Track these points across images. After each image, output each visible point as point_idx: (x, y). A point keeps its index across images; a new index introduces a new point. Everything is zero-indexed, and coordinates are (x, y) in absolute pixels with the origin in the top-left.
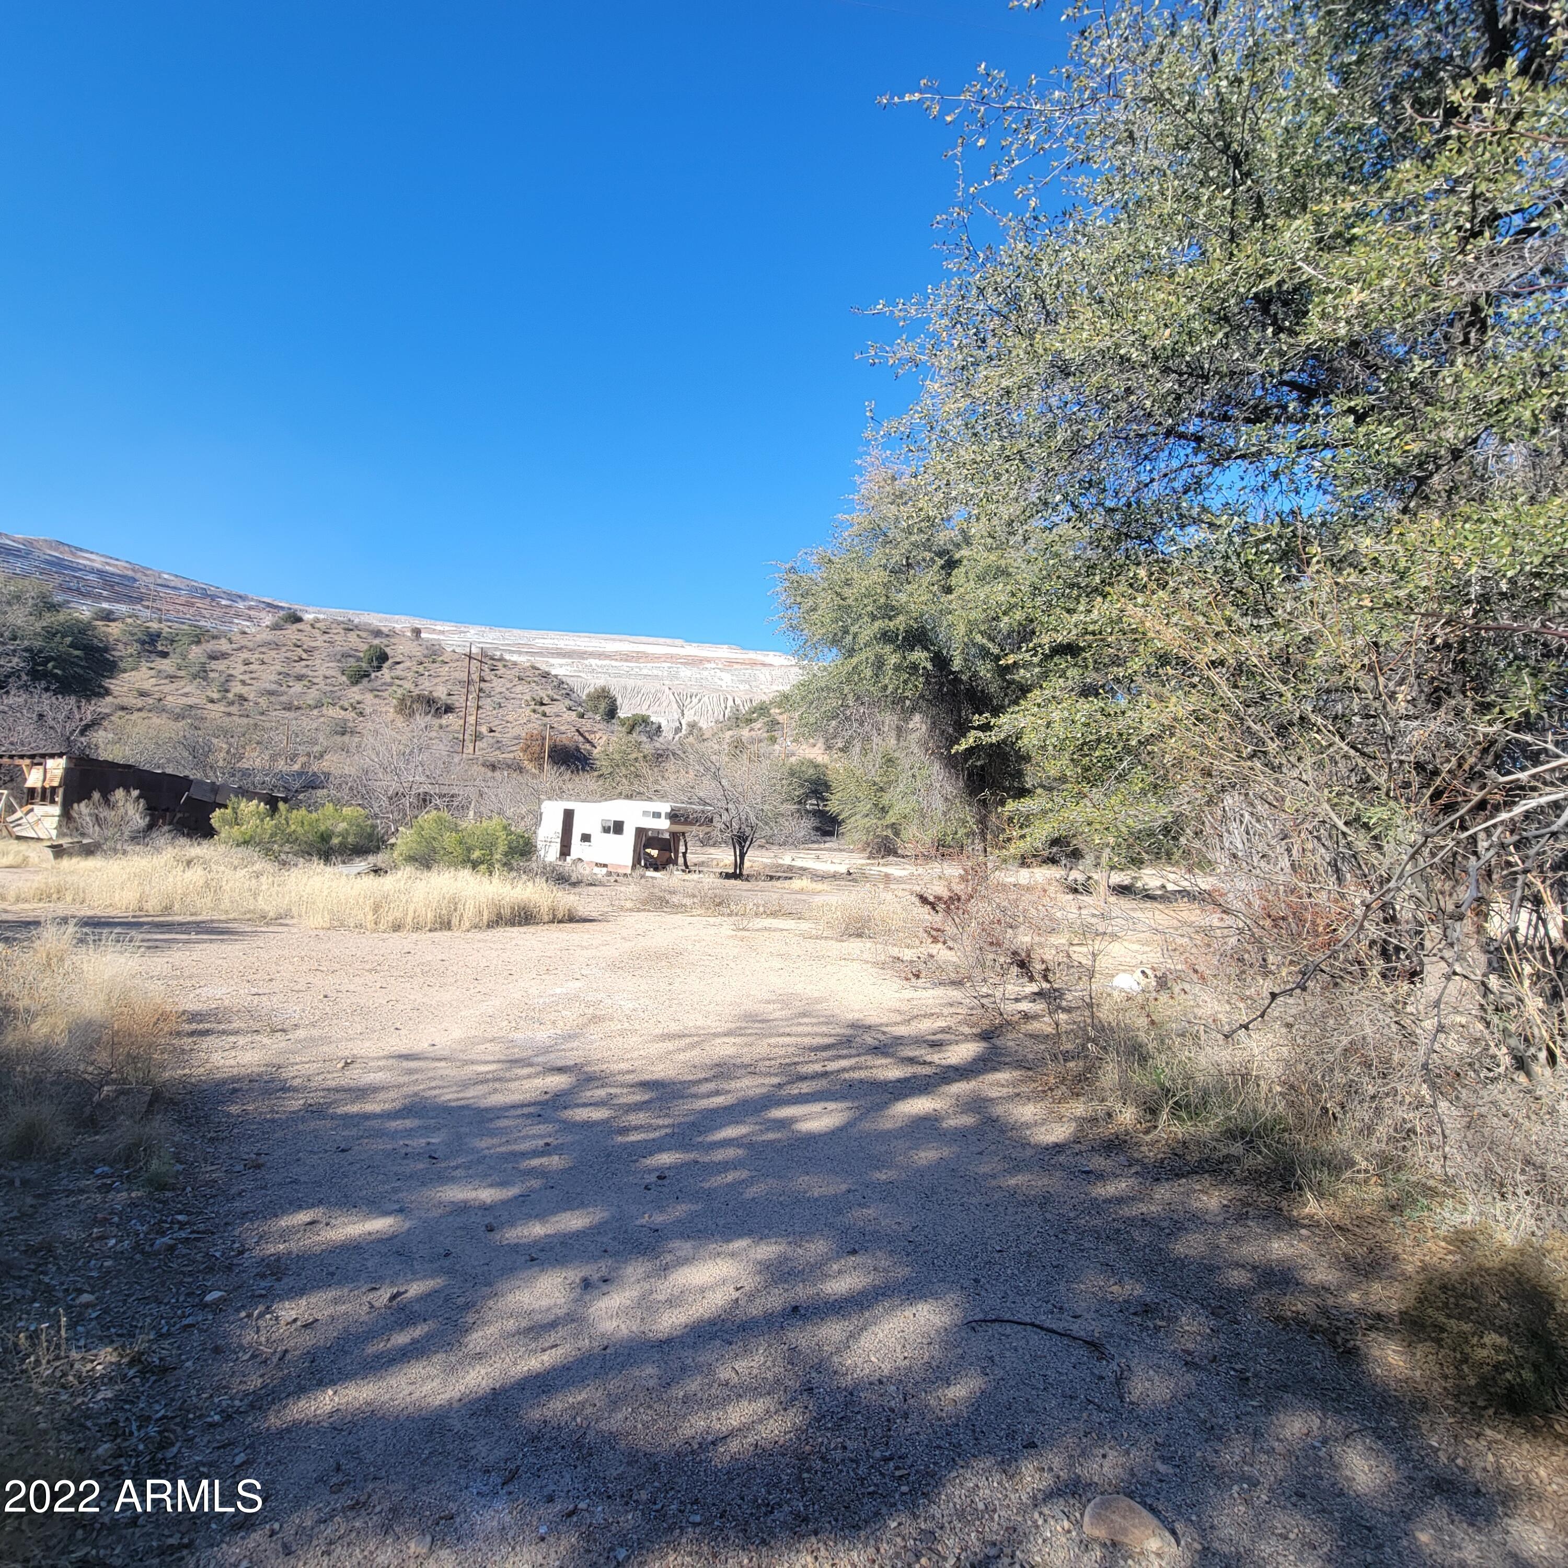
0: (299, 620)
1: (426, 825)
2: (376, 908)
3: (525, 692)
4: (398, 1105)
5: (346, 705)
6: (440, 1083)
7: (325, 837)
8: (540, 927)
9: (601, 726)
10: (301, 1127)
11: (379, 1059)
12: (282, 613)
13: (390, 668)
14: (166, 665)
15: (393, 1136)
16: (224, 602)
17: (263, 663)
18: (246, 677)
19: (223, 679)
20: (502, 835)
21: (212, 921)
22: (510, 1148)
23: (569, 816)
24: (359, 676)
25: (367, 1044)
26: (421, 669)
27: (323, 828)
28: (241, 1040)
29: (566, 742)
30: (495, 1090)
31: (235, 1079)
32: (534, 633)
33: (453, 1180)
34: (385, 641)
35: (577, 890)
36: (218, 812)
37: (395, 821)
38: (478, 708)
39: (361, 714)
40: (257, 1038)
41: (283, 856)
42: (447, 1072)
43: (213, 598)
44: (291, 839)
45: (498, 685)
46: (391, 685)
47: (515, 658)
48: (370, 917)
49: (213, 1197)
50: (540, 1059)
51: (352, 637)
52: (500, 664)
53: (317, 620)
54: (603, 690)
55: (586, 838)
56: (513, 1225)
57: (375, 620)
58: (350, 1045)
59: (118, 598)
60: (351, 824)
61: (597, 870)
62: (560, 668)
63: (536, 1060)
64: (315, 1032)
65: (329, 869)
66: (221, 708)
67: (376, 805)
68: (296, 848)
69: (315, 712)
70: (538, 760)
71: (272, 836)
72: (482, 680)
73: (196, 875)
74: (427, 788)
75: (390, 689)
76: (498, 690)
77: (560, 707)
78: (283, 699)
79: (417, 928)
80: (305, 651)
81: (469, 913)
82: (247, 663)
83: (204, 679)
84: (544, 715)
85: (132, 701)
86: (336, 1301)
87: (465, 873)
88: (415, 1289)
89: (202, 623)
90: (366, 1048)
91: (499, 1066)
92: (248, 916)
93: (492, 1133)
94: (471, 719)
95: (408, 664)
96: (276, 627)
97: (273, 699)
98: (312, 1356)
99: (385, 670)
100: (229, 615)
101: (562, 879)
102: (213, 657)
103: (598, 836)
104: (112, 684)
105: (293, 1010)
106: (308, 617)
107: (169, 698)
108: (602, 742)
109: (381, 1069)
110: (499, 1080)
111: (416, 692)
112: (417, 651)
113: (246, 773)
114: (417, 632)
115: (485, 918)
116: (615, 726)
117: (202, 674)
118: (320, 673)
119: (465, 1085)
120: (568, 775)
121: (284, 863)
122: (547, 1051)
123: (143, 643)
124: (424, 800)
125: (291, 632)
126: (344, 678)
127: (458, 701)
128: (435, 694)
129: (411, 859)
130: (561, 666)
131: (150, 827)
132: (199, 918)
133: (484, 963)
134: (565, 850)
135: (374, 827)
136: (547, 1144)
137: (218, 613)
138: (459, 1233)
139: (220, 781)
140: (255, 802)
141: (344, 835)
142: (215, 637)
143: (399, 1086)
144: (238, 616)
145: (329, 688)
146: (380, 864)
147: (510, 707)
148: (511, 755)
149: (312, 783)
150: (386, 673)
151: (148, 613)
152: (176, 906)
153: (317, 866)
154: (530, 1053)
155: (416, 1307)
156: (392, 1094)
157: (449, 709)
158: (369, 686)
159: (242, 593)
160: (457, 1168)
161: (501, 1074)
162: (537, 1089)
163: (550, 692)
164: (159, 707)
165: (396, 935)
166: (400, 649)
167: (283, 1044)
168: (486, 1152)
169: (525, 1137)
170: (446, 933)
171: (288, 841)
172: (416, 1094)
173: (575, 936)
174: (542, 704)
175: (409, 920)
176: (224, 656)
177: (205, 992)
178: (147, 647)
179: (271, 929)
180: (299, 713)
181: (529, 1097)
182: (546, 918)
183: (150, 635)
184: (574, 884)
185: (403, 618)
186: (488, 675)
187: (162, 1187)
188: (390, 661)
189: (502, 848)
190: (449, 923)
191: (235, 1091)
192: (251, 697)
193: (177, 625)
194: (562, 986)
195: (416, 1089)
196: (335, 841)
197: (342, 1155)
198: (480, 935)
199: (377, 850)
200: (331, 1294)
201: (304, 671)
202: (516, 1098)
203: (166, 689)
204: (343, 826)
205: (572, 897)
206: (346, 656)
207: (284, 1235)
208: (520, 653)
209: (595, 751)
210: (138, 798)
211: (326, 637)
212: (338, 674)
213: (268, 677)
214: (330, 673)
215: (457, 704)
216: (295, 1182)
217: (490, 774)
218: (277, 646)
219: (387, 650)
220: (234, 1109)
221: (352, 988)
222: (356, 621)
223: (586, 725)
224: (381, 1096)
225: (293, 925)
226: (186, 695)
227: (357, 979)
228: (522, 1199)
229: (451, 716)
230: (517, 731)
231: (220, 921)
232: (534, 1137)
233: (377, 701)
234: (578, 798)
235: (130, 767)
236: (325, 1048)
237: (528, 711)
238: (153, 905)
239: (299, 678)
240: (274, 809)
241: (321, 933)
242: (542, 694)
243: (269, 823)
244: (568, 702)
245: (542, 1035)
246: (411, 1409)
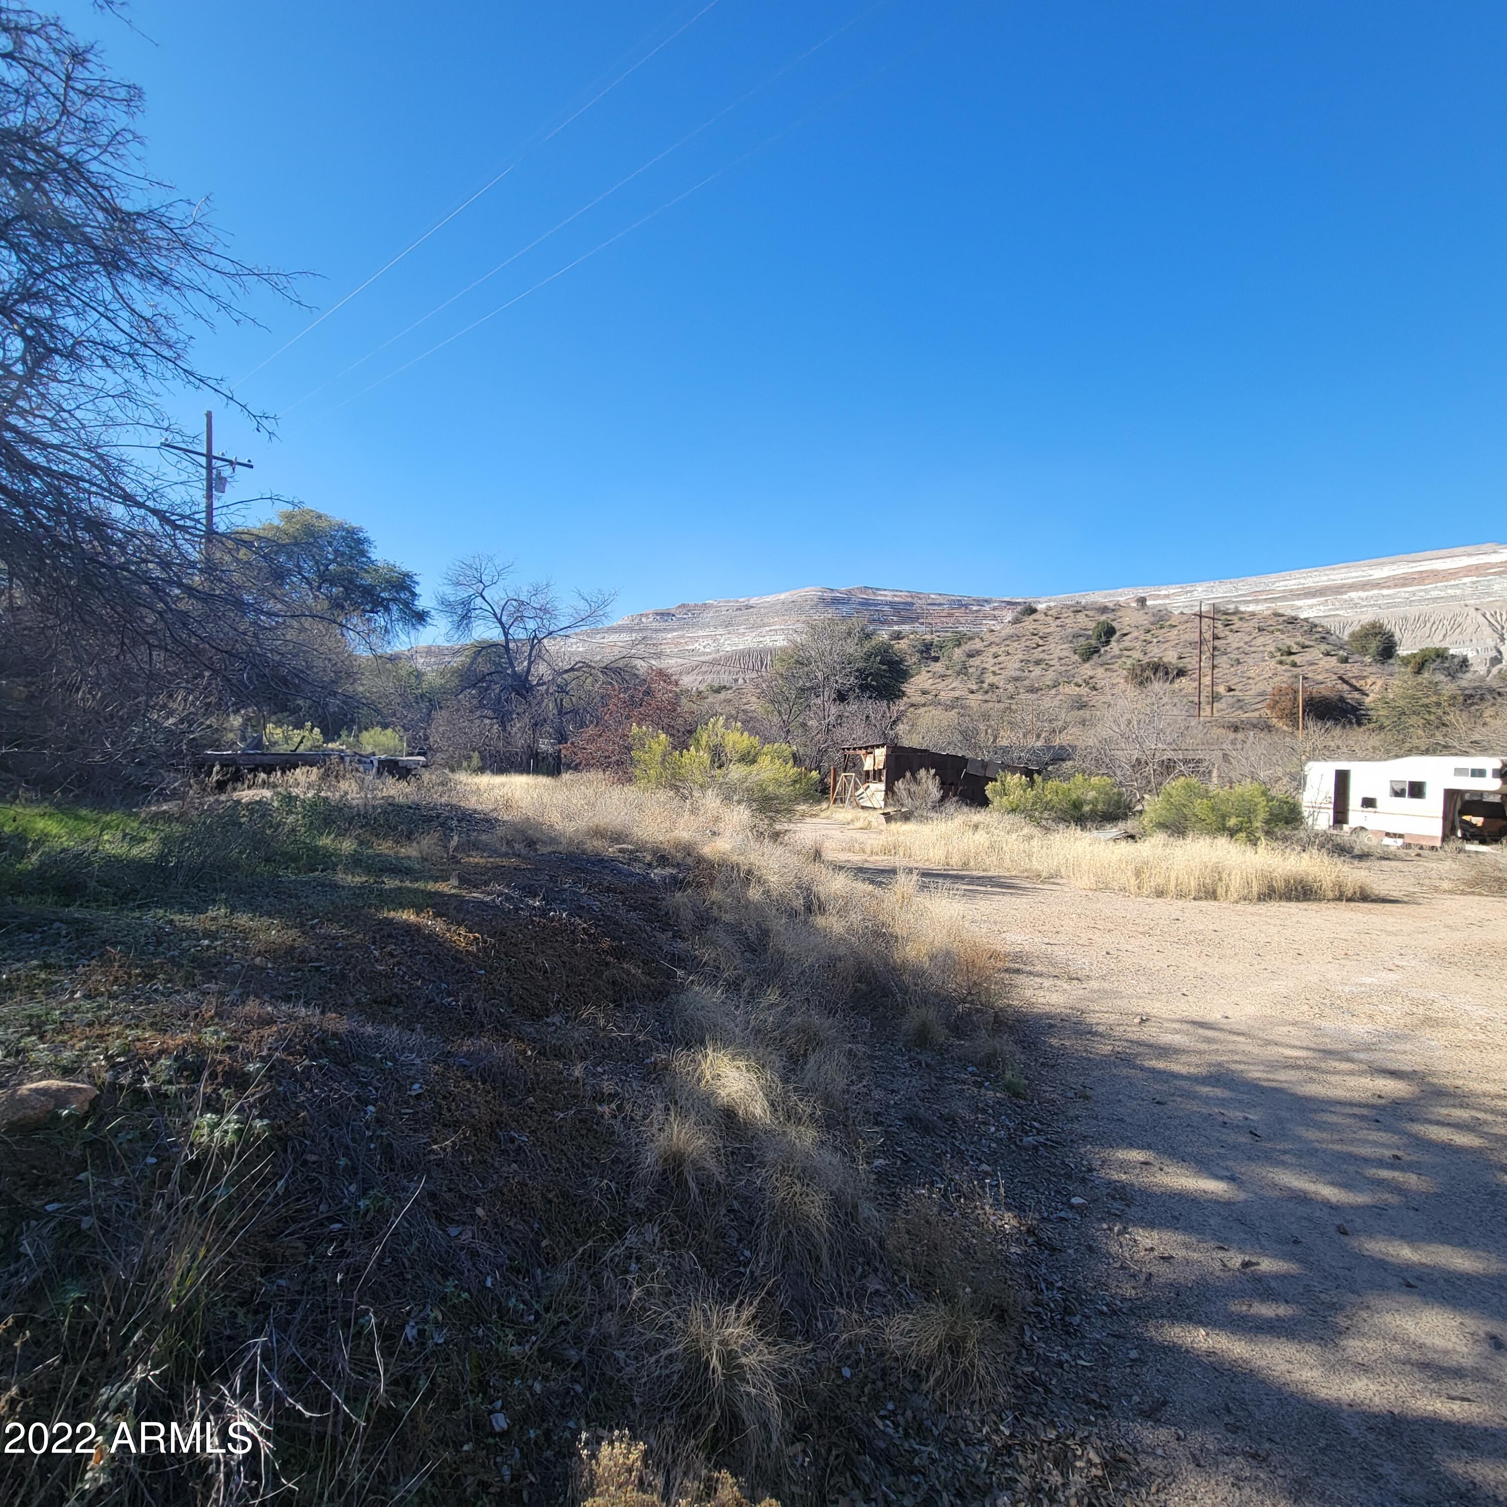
0: (1033, 611)
1: (1174, 792)
2: (1138, 873)
3: (1268, 643)
4: (1203, 1070)
5: (1080, 682)
6: (1244, 1059)
7: (1077, 805)
8: (1323, 905)
9: (1373, 669)
10: (1114, 1071)
11: (1173, 1021)
12: (1019, 608)
13: (1118, 641)
14: (938, 667)
15: (1207, 1100)
16: (975, 608)
17: (1009, 654)
18: (996, 669)
19: (979, 673)
20: (1262, 801)
21: (1000, 877)
22: (1351, 1149)
23: (1342, 779)
24: (1089, 654)
25: (1158, 1005)
26: (1149, 637)
27: (1074, 796)
28: (1047, 983)
29: (1325, 693)
30: (1312, 1080)
31: (1049, 1016)
32: (1273, 577)
33: (1283, 1164)
34: (1111, 616)
35: (1363, 864)
36: (990, 786)
37: (1139, 789)
38: (1214, 667)
39: (1094, 688)
40: (1058, 983)
41: (1044, 822)
42: (1249, 1048)
43: (966, 606)
44: (1048, 807)
45: (1234, 641)
46: (1120, 657)
47: (1251, 608)
48: (1133, 881)
49: (1056, 1114)
50: (1362, 1056)
51: (1081, 617)
52: (1235, 618)
53: (1049, 608)
54: (1373, 625)
55: (1369, 803)
56: (1371, 1236)
57: (1100, 597)
58: (1141, 1002)
59: (903, 621)
60: (1099, 792)
61: (1387, 841)
62: (1309, 610)
63: (1356, 1055)
64: (1106, 985)
65: (1086, 834)
66: (979, 696)
67: (1119, 773)
68: (1054, 815)
69: (1053, 692)
70: (1292, 717)
71: (1034, 804)
72: (1216, 637)
73: (981, 837)
74: (1170, 754)
75: (1120, 661)
76: (1235, 645)
77: (1315, 653)
78: (1026, 683)
79: (1181, 895)
80: (1041, 638)
81: (1236, 883)
82: (996, 656)
83: (965, 674)
84: (1294, 665)
85: (919, 699)
86: (1187, 1246)
87: (1222, 842)
88: (1267, 1265)
89: (960, 629)
90: (1156, 1008)
91: (1310, 1054)
92: (1026, 874)
93: (1321, 1126)
94: (1207, 680)
95: (1135, 634)
96: (1016, 621)
97: (1018, 684)
98: (1177, 1289)
99: (1113, 644)
100: (979, 617)
101: (1341, 850)
102: (970, 656)
103: (1385, 800)
104: (906, 687)
105: (1082, 962)
106: (1041, 607)
107: (942, 693)
108: (1377, 688)
109: (1177, 1032)
110: (1314, 1069)
111: (1146, 660)
112: (1143, 619)
113: (1006, 750)
114: (1142, 601)
115: (1255, 889)
116: (1394, 666)
117: (963, 671)
118: (1055, 656)
119: (1274, 1065)
120: (1337, 731)
121: (1047, 829)
122: (1369, 1048)
123: (922, 652)
124: (1168, 767)
125: (1029, 623)
126: (1077, 657)
127: (1191, 663)
128: (1165, 660)
129: (1163, 826)
130: (1311, 607)
131: (943, 799)
132: (990, 874)
133: (1263, 939)
134: (1340, 815)
135: (1120, 794)
136: (1396, 1157)
137: (970, 618)
138: (1304, 1223)
139: (987, 759)
140: (1018, 775)
141: (1094, 802)
142: (970, 639)
143: (1200, 1052)
144: (985, 617)
145: (1063, 668)
146: (1131, 831)
147: (1251, 662)
148: (1256, 714)
149: (1060, 756)
150: (1114, 647)
151: (923, 628)
152: (972, 864)
153: (1075, 832)
154: (1346, 1046)
155: (1273, 1284)
156: (1194, 1059)
157: (1181, 673)
158: (1100, 661)
159: (987, 597)
160: (1285, 1152)
161: (1315, 1063)
162: (1367, 1090)
163: (1300, 639)
164: (936, 703)
165: (1159, 900)
166: (1126, 621)
167: (1081, 992)
168: (1316, 1145)
169: (1365, 1142)
170: (1212, 903)
171: (1046, 809)
172: (1220, 1064)
173: (1375, 919)
174: (1290, 653)
175: (1172, 886)
176: (978, 653)
177: (1010, 937)
178: (924, 655)
179: (1046, 886)
180: (1040, 693)
181: (1356, 1096)
182: (1330, 895)
183: (925, 645)
184: (1363, 856)
185: (1126, 590)
186: (1221, 630)
187: (1017, 1095)
188: (1118, 634)
189: (1262, 815)
190: (1214, 892)
191: (1051, 1026)
192: (1001, 685)
193: (942, 634)
194: (1370, 975)
195: (1219, 1059)
196: (1087, 808)
197: (1160, 1107)
198: (1251, 908)
199: (1125, 817)
200: (1180, 1237)
201: (1042, 656)
202: (1339, 1093)
203: (939, 686)
204: (1092, 794)
205: (1364, 873)
206: (1077, 636)
207: (1124, 1166)
208: (1257, 601)
209: (1367, 700)
210: (935, 775)
211: (1058, 622)
212: (1071, 655)
213: (1012, 666)
214: (1064, 654)
215: (1190, 667)
216: (1121, 1120)
217: (1232, 735)
218: (1018, 637)
219: (1114, 624)
220: (1054, 1042)
221: (1130, 948)
222: (1083, 601)
223: (1351, 670)
224: (1184, 1058)
225: (1063, 885)
226: (953, 689)
227: (1132, 940)
228: (1379, 1211)
229: (1183, 679)
230: (1261, 687)
231: (1005, 877)
232: (1375, 1144)
233: (1109, 674)
234: (1353, 756)
235: (925, 751)
236: (1118, 1002)
237: (1273, 663)
238: (955, 861)
239: (1038, 663)
240: (1032, 782)
241: (1090, 894)
242: (1290, 642)
243: (1030, 793)
244: (1324, 647)
245: (1359, 1029)
246: (1293, 1388)
